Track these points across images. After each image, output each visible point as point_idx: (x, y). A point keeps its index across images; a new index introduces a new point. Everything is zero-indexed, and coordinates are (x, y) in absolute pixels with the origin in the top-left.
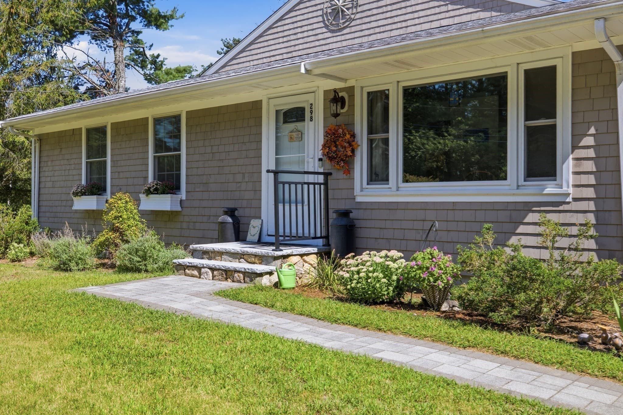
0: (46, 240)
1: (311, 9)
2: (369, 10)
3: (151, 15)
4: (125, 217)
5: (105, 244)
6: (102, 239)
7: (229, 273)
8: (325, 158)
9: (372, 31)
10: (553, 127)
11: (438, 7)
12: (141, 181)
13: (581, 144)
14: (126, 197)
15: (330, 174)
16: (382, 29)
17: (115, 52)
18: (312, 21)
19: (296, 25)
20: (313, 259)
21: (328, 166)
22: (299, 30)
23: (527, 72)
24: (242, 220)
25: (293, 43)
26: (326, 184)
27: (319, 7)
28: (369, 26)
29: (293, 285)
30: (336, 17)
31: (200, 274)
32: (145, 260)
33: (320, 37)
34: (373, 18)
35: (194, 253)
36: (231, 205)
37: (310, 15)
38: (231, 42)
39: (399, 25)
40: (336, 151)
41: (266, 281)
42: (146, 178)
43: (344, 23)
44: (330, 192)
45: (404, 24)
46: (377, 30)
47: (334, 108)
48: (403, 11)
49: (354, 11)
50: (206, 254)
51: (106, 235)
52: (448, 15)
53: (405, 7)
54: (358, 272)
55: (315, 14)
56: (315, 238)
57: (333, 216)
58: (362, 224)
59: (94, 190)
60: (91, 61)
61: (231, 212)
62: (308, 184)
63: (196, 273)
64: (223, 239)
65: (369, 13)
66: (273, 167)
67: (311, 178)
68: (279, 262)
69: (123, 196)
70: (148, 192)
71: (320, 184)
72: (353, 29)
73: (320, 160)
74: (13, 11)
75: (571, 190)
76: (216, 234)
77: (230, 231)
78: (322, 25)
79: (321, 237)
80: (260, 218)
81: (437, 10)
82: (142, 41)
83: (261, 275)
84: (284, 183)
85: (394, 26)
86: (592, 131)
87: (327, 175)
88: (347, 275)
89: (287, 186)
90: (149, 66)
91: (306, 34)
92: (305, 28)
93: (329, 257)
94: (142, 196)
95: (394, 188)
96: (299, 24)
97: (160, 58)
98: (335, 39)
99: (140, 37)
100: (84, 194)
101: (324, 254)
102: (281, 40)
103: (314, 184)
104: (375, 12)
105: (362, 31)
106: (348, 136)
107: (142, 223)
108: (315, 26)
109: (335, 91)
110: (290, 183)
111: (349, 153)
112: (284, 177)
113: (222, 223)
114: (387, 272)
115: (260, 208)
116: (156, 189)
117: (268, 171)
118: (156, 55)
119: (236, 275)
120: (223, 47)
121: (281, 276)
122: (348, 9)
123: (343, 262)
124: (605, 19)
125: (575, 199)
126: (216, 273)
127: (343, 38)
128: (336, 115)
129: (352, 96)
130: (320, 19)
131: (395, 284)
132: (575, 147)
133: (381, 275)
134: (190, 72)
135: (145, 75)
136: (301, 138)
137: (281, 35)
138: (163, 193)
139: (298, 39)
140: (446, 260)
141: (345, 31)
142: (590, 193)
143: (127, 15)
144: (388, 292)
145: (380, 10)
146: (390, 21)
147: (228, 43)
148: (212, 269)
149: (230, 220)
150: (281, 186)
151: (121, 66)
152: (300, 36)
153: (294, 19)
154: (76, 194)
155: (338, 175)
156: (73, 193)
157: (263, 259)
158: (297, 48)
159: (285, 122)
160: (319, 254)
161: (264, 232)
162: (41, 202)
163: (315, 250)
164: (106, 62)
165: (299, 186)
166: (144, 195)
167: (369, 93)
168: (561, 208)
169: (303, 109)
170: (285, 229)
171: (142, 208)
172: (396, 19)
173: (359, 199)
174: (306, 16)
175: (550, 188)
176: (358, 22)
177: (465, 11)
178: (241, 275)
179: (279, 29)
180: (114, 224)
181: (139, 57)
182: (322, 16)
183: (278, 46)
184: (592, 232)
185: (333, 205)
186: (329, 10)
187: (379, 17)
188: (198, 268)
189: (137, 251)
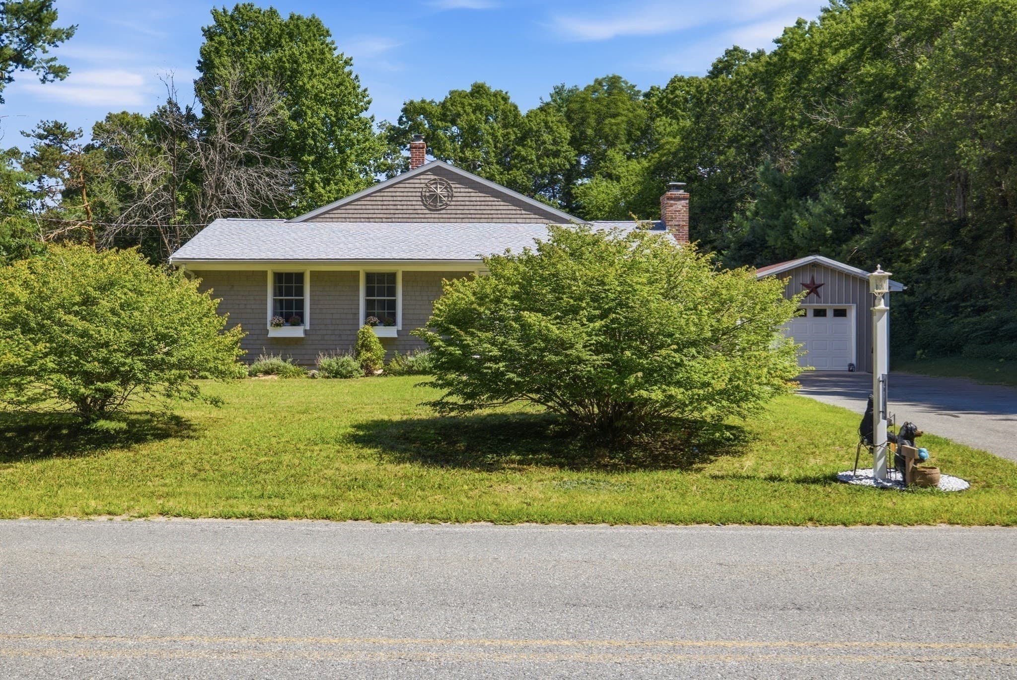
1: (410, 190)
2: (462, 201)
9: (464, 216)
11: (514, 210)
16: (473, 216)
18: (411, 198)
19: (394, 198)
22: (398, 203)
25: (392, 211)
27: (418, 190)
28: (462, 211)
30: (434, 200)
33: (419, 211)
34: (465, 207)
37: (410, 194)
39: (486, 216)
43: (441, 206)
45: (490, 216)
46: (469, 216)
48: (490, 208)
49: (450, 199)
52: (521, 216)
55: (414, 193)
65: (462, 203)
72: (449, 212)
78: (420, 199)
81: (514, 212)
85: (483, 216)
91: (405, 206)
92: (404, 202)
96: (399, 198)
98: (433, 216)
102: (379, 207)
104: (467, 203)
105: (455, 214)
108: (414, 202)
122: (445, 197)
127: (440, 216)
130: (420, 194)
137: (379, 203)
139: (397, 209)
141: (442, 212)
145: (472, 203)
146: (479, 212)
152: (399, 207)
153: (394, 194)
158: (396, 216)
172: (485, 212)
174: (406, 194)
176: (453, 207)
177: (531, 216)
179: (377, 198)
183: (376, 211)
186: (428, 194)
187: (470, 207)
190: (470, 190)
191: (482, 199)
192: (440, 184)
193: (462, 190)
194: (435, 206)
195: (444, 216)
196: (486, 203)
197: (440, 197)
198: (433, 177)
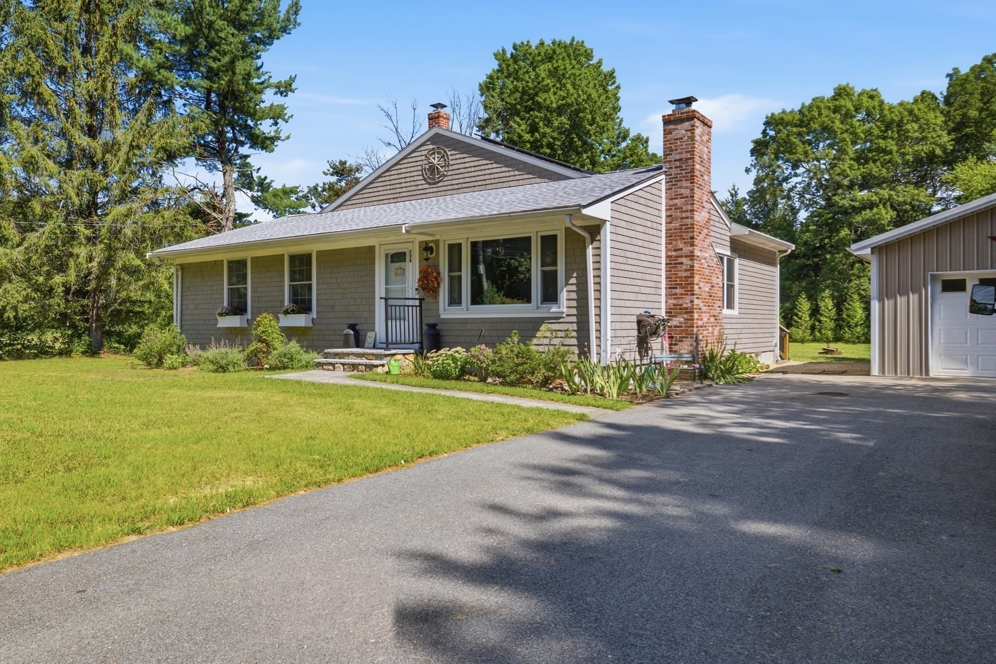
0: (200, 352)
1: (412, 164)
2: (458, 169)
3: (258, 136)
4: (270, 331)
5: (255, 353)
6: (252, 348)
7: (355, 366)
8: (420, 289)
9: (460, 186)
10: (556, 271)
11: (508, 171)
12: (278, 304)
13: (570, 282)
14: (270, 317)
15: (423, 299)
16: (467, 185)
17: (224, 176)
18: (413, 174)
19: (400, 176)
20: (411, 358)
21: (422, 294)
22: (403, 180)
23: (542, 237)
24: (361, 333)
25: (398, 191)
26: (420, 306)
27: (419, 163)
28: (457, 181)
29: (398, 373)
30: (432, 173)
31: (334, 368)
32: (292, 361)
33: (420, 187)
34: (461, 176)
35: (327, 355)
36: (353, 322)
37: (412, 169)
38: (338, 164)
39: (480, 183)
40: (426, 284)
41: (380, 370)
42: (283, 301)
43: (439, 178)
44: (423, 312)
45: (484, 183)
46: (464, 185)
47: (425, 254)
48: (483, 172)
49: (447, 169)
50: (336, 355)
51: (255, 345)
52: (515, 178)
53: (485, 170)
54: (438, 361)
55: (416, 169)
56: (413, 343)
57: (425, 328)
58: (444, 333)
59: (237, 311)
60: (199, 184)
61: (352, 327)
62: (408, 306)
63: (331, 367)
64: (347, 345)
65: (458, 172)
66: (384, 296)
67: (410, 302)
68: (388, 358)
69: (267, 316)
70: (286, 312)
71: (416, 306)
72: (446, 183)
73: (417, 289)
74: (134, 144)
75: (565, 310)
76: (342, 343)
77: (352, 340)
78: (421, 178)
79: (417, 343)
80: (374, 331)
81: (507, 174)
82: (250, 164)
83: (377, 366)
84: (391, 306)
85: (477, 184)
86: (575, 275)
87: (421, 300)
88: (430, 363)
89: (393, 308)
90: (256, 188)
91: (408, 184)
92: (408, 179)
93: (422, 355)
94: (281, 316)
95: (465, 309)
96: (403, 175)
97: (267, 181)
98: (432, 190)
99: (248, 160)
100: (227, 314)
101: (419, 353)
102: (388, 187)
103: (412, 306)
104: (462, 171)
105: (452, 185)
106: (435, 274)
107: (283, 336)
108: (416, 178)
109: (426, 243)
110: (395, 306)
111: (436, 285)
112: (391, 302)
113: (346, 335)
114: (455, 360)
115: (374, 323)
116: (293, 310)
117: (381, 298)
118: (263, 177)
119: (360, 367)
120: (329, 168)
121: (391, 367)
122: (442, 167)
123: (428, 355)
124: (571, 215)
125: (568, 315)
126: (345, 366)
127: (438, 189)
128: (427, 259)
129: (438, 246)
130: (420, 173)
131: (459, 367)
132: (567, 284)
133: (451, 362)
134: (297, 193)
135: (252, 197)
136: (404, 274)
137: (388, 183)
138: (299, 313)
139: (402, 188)
140: (489, 351)
141: (439, 185)
142: (574, 311)
143: (235, 140)
144: (456, 372)
145: (466, 170)
146: (473, 179)
147: (334, 165)
148: (343, 364)
149: (352, 332)
150: (389, 308)
151: (230, 190)
152: (403, 185)
153: (399, 171)
154: (221, 315)
155: (429, 300)
156: (219, 314)
157: (378, 357)
158: (401, 195)
159: (392, 262)
160: (416, 353)
161: (378, 341)
162: (183, 322)
163: (412, 351)
164: (216, 185)
165: (402, 308)
166: (283, 315)
167: (449, 245)
168: (560, 321)
169: (404, 254)
170: (392, 337)
171: (281, 324)
172: (478, 178)
173: (442, 316)
174: (409, 170)
175: (554, 309)
176: (450, 178)
177: (526, 176)
178: (364, 367)
179: (387, 178)
180: (261, 337)
181: (246, 179)
182: (422, 170)
183: (386, 192)
184: (574, 334)
185: (425, 321)
186: (427, 167)
187: (465, 175)
188: (333, 365)
189: (285, 355)
190: (465, 155)
191: (477, 163)
192: (439, 153)
193: (458, 156)
194: (434, 179)
195: (442, 189)
196: (480, 168)
197: (437, 168)
198: (431, 147)
